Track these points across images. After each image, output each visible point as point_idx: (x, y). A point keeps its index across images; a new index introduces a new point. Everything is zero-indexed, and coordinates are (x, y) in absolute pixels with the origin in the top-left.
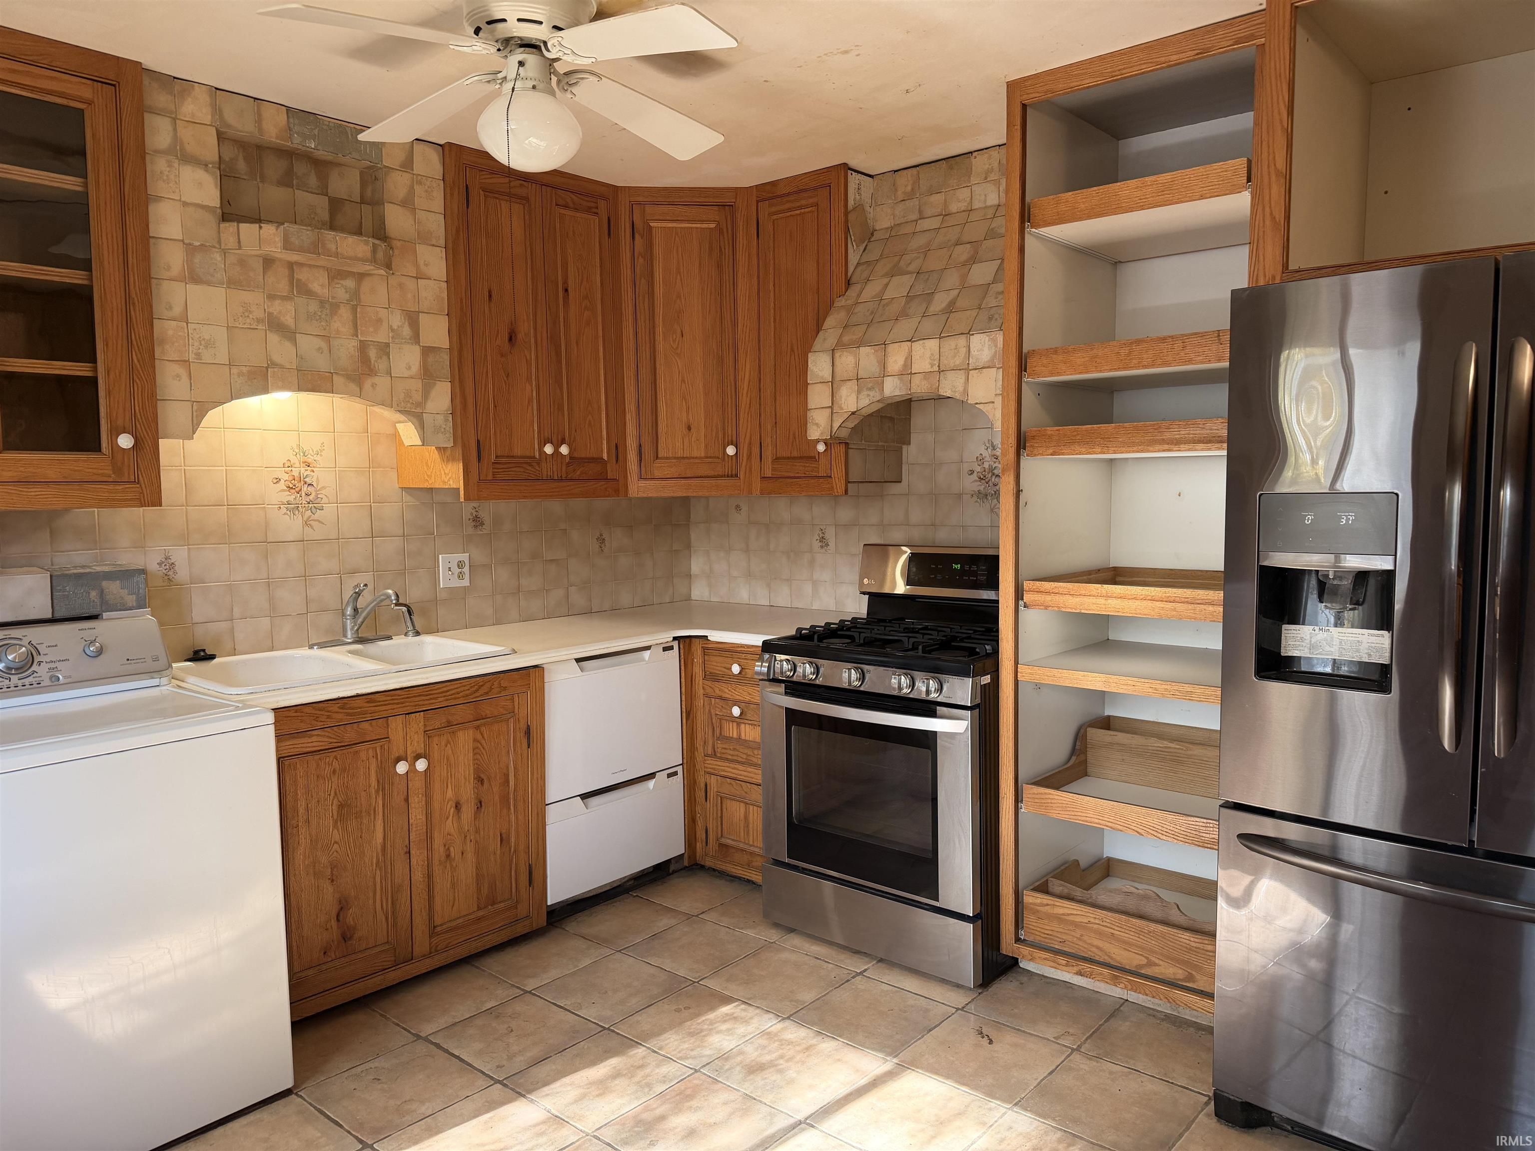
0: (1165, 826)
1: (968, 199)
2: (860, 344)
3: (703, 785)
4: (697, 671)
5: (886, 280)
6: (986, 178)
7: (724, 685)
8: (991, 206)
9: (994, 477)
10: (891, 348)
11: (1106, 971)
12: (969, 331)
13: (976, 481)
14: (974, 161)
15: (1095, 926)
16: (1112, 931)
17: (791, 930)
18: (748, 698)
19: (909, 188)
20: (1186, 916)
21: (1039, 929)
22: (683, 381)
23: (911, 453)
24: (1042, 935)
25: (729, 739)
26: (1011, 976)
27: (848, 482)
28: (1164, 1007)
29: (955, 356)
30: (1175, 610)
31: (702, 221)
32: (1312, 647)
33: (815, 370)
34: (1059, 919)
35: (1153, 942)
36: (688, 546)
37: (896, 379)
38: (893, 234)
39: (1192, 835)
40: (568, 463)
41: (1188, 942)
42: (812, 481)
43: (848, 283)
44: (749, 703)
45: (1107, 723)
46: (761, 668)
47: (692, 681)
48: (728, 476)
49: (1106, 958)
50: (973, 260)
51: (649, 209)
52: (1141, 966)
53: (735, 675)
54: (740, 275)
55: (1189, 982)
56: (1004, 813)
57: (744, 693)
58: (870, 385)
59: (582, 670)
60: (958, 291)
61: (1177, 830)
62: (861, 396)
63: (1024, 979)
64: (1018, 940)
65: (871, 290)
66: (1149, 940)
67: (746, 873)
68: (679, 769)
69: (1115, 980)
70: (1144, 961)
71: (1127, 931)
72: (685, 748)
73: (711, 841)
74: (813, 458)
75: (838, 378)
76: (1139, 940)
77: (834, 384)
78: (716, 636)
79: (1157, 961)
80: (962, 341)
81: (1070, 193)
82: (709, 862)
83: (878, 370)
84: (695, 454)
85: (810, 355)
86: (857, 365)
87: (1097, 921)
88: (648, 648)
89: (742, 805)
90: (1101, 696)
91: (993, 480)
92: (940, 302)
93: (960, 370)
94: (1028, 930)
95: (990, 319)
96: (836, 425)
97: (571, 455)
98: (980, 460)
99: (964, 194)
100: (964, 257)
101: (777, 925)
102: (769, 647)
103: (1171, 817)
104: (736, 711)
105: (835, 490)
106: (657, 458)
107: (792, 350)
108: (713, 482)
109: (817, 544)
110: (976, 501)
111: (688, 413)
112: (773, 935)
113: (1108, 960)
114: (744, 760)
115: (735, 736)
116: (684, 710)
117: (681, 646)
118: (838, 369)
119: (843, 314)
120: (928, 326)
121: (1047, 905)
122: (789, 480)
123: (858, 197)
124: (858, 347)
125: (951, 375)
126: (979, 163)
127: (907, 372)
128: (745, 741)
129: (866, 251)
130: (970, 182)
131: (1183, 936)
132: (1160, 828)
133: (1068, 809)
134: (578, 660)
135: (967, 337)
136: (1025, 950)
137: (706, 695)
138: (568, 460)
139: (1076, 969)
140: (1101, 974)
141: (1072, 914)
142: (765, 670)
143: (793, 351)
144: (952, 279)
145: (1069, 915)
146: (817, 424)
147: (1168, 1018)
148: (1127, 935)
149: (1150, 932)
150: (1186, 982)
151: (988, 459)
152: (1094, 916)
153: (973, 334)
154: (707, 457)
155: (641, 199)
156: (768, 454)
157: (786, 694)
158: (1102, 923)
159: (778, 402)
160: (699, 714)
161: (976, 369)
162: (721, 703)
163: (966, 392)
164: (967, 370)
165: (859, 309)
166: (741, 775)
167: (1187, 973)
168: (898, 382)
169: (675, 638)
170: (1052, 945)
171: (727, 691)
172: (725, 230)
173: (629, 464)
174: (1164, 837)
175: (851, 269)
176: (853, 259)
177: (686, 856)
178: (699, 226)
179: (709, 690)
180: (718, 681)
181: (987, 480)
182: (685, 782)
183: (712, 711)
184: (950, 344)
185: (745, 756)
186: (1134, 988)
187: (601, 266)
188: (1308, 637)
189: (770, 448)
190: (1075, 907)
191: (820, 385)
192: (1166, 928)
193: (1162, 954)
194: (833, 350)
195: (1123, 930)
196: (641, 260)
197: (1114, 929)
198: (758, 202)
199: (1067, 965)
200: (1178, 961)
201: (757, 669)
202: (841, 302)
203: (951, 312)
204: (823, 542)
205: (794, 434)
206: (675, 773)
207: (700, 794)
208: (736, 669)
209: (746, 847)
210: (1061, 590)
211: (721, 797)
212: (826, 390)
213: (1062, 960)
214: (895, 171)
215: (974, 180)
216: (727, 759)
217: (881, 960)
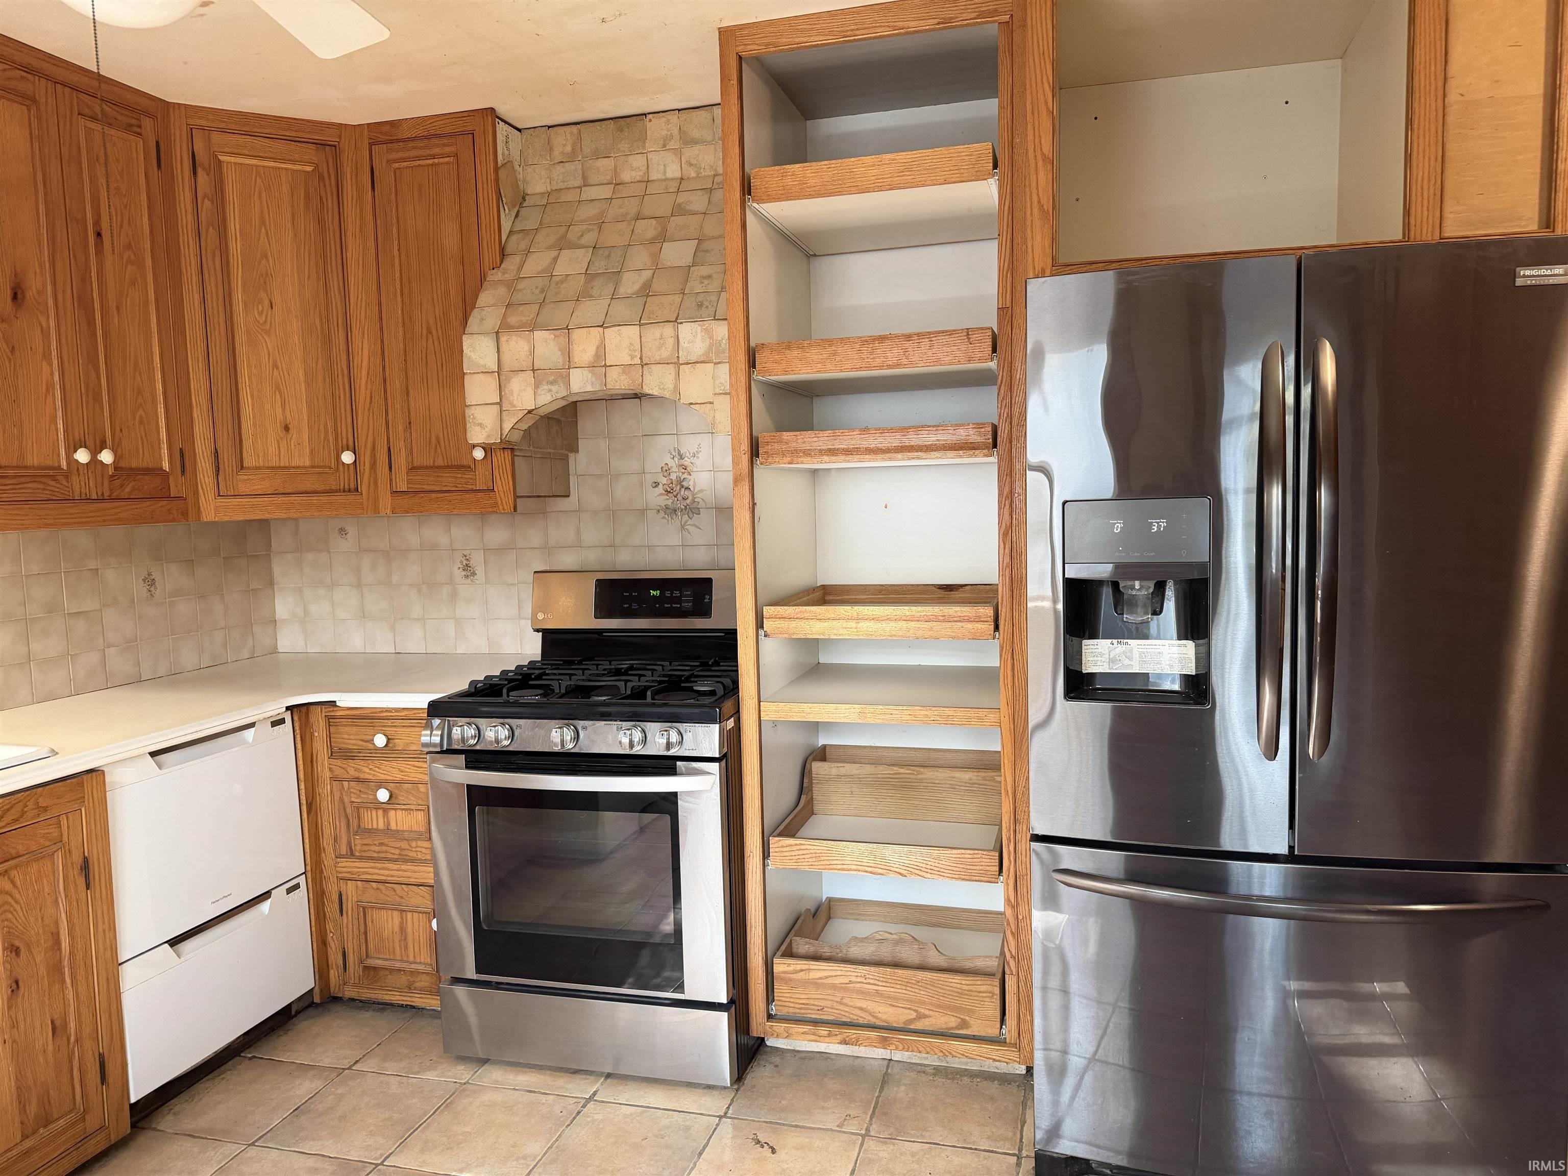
0: (930, 863)
1: (644, 168)
2: (533, 326)
3: (335, 897)
4: (320, 748)
5: (553, 254)
6: (664, 146)
7: (362, 763)
8: (672, 179)
9: (683, 490)
10: (576, 334)
11: (873, 1034)
12: (677, 319)
13: (661, 494)
14: (649, 125)
15: (858, 985)
16: (876, 988)
17: (484, 1061)
18: (399, 776)
19: (569, 149)
20: (945, 955)
21: (792, 1000)
22: (275, 366)
23: (580, 462)
24: (797, 1006)
25: (370, 832)
26: (761, 1059)
27: (516, 497)
28: (933, 1060)
29: (659, 348)
30: (931, 629)
31: (293, 162)
32: (1112, 661)
33: (474, 356)
34: (816, 984)
35: (922, 993)
36: (271, 583)
37: (586, 372)
38: (552, 200)
39: (958, 869)
40: (111, 476)
41: (959, 986)
42: (467, 496)
43: (503, 255)
44: (401, 782)
45: (822, 754)
46: (432, 737)
47: (312, 762)
48: (344, 491)
49: (871, 1018)
50: (662, 237)
51: (216, 137)
52: (911, 1021)
53: (377, 749)
54: (349, 234)
55: (962, 1028)
56: (750, 873)
57: (391, 770)
58: (551, 378)
59: (160, 766)
60: (652, 271)
61: (942, 866)
62: (539, 391)
63: (777, 1060)
64: (770, 1017)
65: (536, 264)
66: (917, 991)
67: (404, 998)
68: (302, 880)
69: (884, 1043)
70: (914, 1015)
71: (892, 985)
72: (308, 850)
73: (352, 965)
74: (469, 467)
75: (506, 367)
76: (906, 992)
77: (501, 374)
78: (346, 700)
79: (927, 1012)
80: (668, 330)
81: (798, 166)
82: (349, 992)
83: (561, 360)
84: (296, 462)
85: (464, 338)
86: (532, 352)
87: (859, 980)
88: (252, 725)
89: (396, 913)
90: (814, 727)
91: (682, 493)
92: (631, 283)
93: (668, 364)
94: (780, 1003)
95: (700, 305)
96: (507, 426)
97: (116, 465)
98: (666, 471)
99: (638, 161)
100: (651, 234)
101: (462, 1059)
102: (436, 709)
103: (935, 852)
104: (383, 795)
105: (501, 507)
106: (242, 467)
107: (429, 332)
108: (324, 499)
109: (459, 574)
110: (664, 518)
111: (284, 409)
112: (463, 1073)
113: (872, 1020)
114: (396, 857)
115: (381, 826)
116: (304, 802)
117: (296, 718)
118: (506, 357)
119: (502, 291)
120: (620, 310)
121: (802, 970)
122: (434, 495)
123: (506, 152)
124: (532, 331)
125: (656, 369)
126: (655, 127)
127: (599, 363)
128: (398, 831)
129: (519, 218)
130: (644, 147)
131: (954, 981)
132: (924, 866)
133: (822, 858)
134: (153, 754)
135: (674, 326)
136: (780, 1027)
137: (334, 779)
138: (111, 471)
139: (840, 1038)
140: (868, 1038)
141: (831, 976)
142: (437, 739)
143: (431, 333)
144: (640, 258)
145: (826, 977)
146: (480, 425)
147: (939, 1071)
148: (892, 990)
149: (918, 982)
150: (959, 1029)
151: (675, 469)
152: (856, 974)
153: (681, 323)
154: (313, 467)
155: (203, 123)
156: (401, 462)
157: (468, 767)
158: (865, 981)
159: (411, 398)
160: (324, 804)
161: (687, 364)
162: (360, 786)
163: (677, 390)
164: (678, 364)
165: (521, 285)
166: (392, 876)
167: (959, 1020)
168: (590, 375)
169: (288, 708)
170: (809, 1016)
171: (368, 771)
172: (326, 175)
173: (200, 476)
174: (929, 876)
175: (504, 238)
176: (506, 226)
177: (317, 990)
178: (290, 166)
179: (339, 772)
180: (353, 758)
181: (675, 493)
182: (311, 895)
183: (346, 799)
184: (653, 334)
185: (397, 852)
186: (906, 1047)
187: (149, 207)
188: (1107, 652)
189: (403, 454)
190: (833, 968)
191: (481, 375)
192: (935, 975)
193: (931, 1004)
194: (497, 333)
195: (888, 985)
196: (207, 203)
197: (878, 985)
198: (371, 145)
199: (829, 1036)
200: (949, 1008)
201: (425, 739)
202: (495, 276)
203: (648, 296)
204: (468, 570)
205: (437, 438)
206: (297, 886)
207: (331, 909)
208: (380, 740)
209: (404, 965)
210: (806, 615)
211: (364, 908)
212: (492, 383)
213: (823, 1031)
214: (549, 127)
215: (650, 146)
216: (371, 858)
217: (608, 1076)
